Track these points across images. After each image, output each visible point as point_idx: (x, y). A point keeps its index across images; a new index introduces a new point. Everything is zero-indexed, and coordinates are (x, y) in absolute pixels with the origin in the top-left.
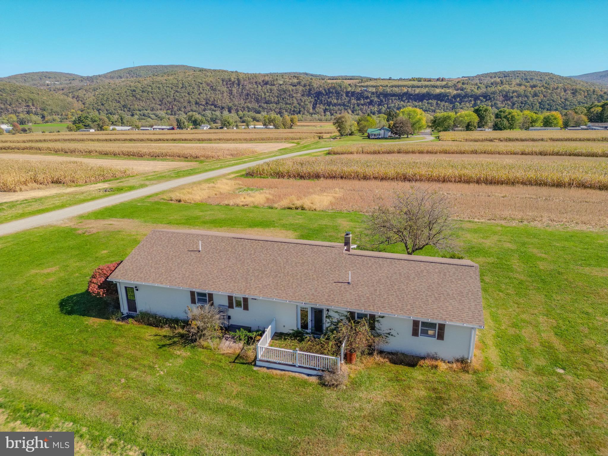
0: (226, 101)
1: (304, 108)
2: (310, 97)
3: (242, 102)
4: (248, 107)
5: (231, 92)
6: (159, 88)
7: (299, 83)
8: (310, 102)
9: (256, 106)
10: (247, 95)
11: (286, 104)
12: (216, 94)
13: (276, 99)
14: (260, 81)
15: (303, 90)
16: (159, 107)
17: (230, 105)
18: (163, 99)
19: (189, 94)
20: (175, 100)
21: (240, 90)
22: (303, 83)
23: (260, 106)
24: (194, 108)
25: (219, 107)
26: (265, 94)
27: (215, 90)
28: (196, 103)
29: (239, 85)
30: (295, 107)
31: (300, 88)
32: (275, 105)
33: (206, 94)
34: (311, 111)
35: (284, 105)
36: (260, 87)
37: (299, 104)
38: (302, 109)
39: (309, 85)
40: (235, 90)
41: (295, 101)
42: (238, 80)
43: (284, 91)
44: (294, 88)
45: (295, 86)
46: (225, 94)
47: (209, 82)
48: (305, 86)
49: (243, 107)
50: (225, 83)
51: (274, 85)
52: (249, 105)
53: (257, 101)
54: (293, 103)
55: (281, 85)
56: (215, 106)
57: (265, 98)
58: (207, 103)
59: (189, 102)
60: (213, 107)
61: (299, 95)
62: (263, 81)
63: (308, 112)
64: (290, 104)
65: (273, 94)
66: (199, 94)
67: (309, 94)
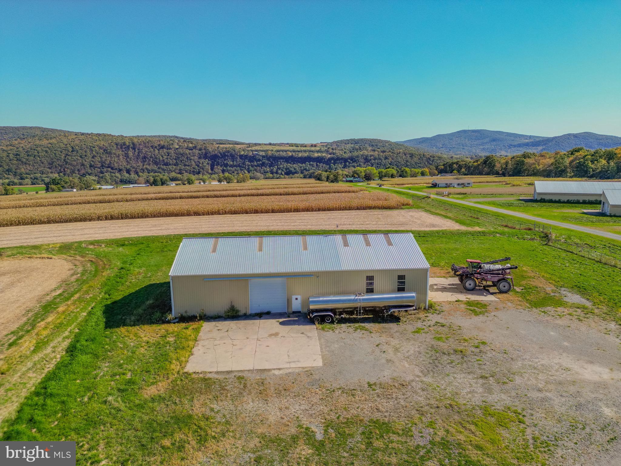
0: (123, 164)
1: (203, 169)
2: (207, 160)
3: (140, 164)
4: (147, 169)
5: (127, 156)
6: (46, 152)
7: (195, 147)
8: (208, 164)
9: (155, 167)
10: (145, 157)
11: (185, 165)
12: (111, 158)
13: (175, 161)
14: (156, 145)
15: (199, 153)
16: (49, 170)
17: (128, 167)
18: (53, 162)
19: (81, 157)
20: (67, 163)
21: (136, 153)
22: (198, 147)
23: (159, 168)
24: (90, 171)
25: (116, 169)
26: (162, 157)
27: (110, 153)
28: (91, 166)
29: (134, 149)
30: (194, 168)
31: (197, 152)
32: (174, 167)
33: (101, 158)
34: (210, 171)
35: (183, 167)
36: (157, 151)
37: (198, 166)
38: (201, 170)
39: (205, 149)
40: (131, 153)
41: (193, 163)
42: (133, 144)
43: (182, 154)
44: (191, 151)
45: (192, 150)
46: (121, 157)
47: (101, 145)
48: (200, 150)
49: (142, 169)
50: (119, 147)
51: (170, 149)
52: (148, 167)
53: (156, 163)
54: (192, 165)
55: (177, 149)
56: (112, 169)
57: (164, 160)
58: (102, 166)
59: (83, 165)
60: (109, 169)
61: (196, 158)
62: (159, 145)
63: (208, 172)
64: (189, 166)
65: (171, 156)
66: (93, 157)
67: (206, 156)
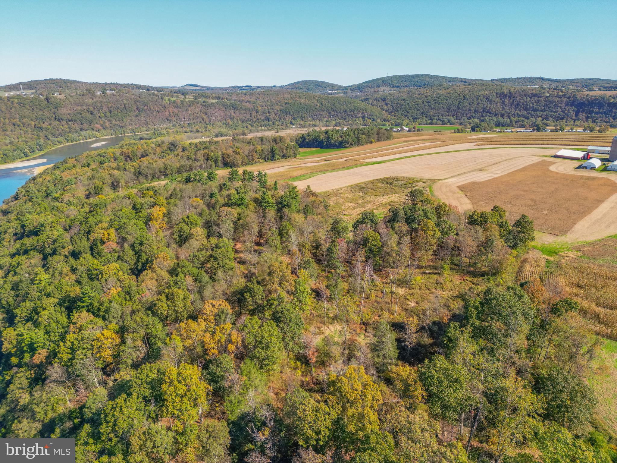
0: (499, 109)
1: (568, 115)
2: (573, 107)
3: (513, 110)
4: (517, 114)
5: (503, 103)
6: (447, 100)
7: (564, 96)
8: (573, 110)
9: (525, 113)
10: (518, 104)
11: (551, 111)
12: (491, 105)
13: (543, 108)
14: (529, 93)
15: (567, 101)
16: (447, 114)
17: (503, 112)
18: (450, 108)
19: (469, 104)
20: (459, 108)
21: (511, 101)
22: (568, 95)
23: (528, 113)
24: (474, 115)
25: (493, 114)
26: (533, 104)
27: (491, 101)
28: (475, 111)
29: (510, 97)
30: (559, 114)
31: (565, 99)
32: (542, 113)
33: (484, 105)
34: (574, 117)
35: (550, 113)
36: (529, 99)
37: (563, 112)
38: (566, 116)
39: (573, 97)
40: (507, 101)
41: (559, 109)
42: (510, 93)
43: (550, 102)
44: (559, 99)
45: (561, 98)
46: (499, 104)
47: (485, 95)
48: (569, 98)
49: (514, 114)
50: (498, 96)
51: (541, 97)
52: (519, 112)
53: (526, 109)
54: (558, 111)
55: (547, 97)
56: (490, 113)
57: (533, 107)
58: (483, 111)
59: (470, 110)
60: (488, 114)
61: (563, 105)
62: (532, 94)
63: (571, 118)
64: (554, 112)
65: (541, 104)
66: (478, 104)
67: (572, 104)
